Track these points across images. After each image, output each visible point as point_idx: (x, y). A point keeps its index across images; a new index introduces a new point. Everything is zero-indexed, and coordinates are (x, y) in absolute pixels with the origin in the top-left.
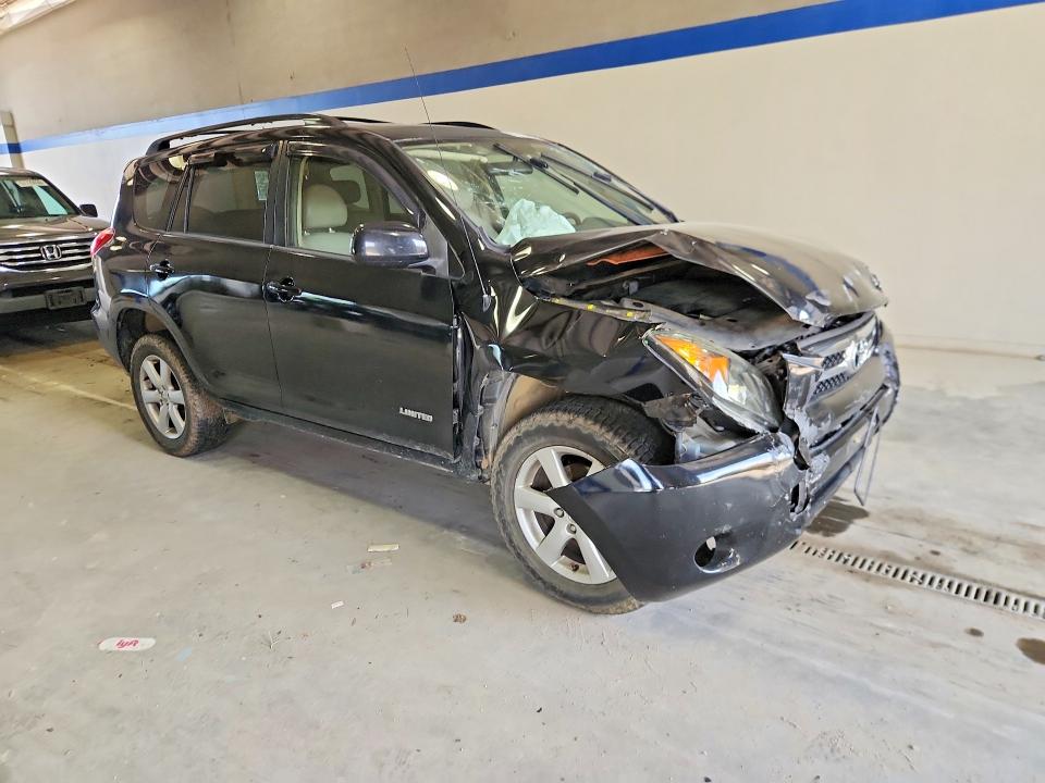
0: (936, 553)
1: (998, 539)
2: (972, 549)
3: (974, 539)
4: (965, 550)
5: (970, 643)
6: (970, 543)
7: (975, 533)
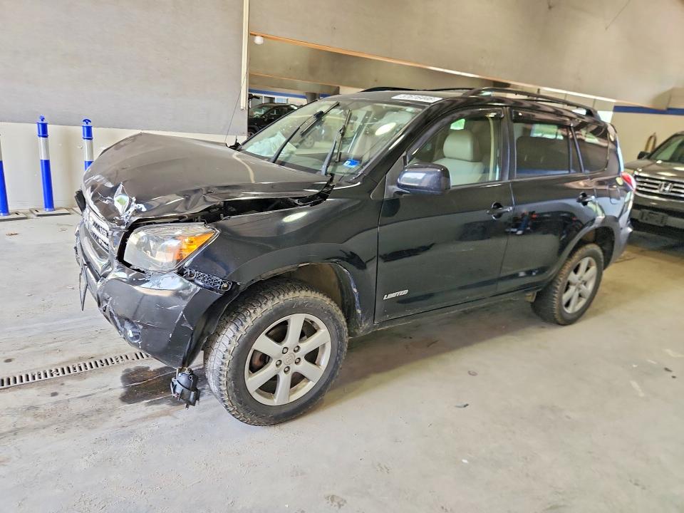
0: (54, 394)
1: (15, 432)
2: (31, 412)
3: (34, 423)
4: (37, 408)
5: (8, 356)
6: (36, 416)
7: (36, 429)
